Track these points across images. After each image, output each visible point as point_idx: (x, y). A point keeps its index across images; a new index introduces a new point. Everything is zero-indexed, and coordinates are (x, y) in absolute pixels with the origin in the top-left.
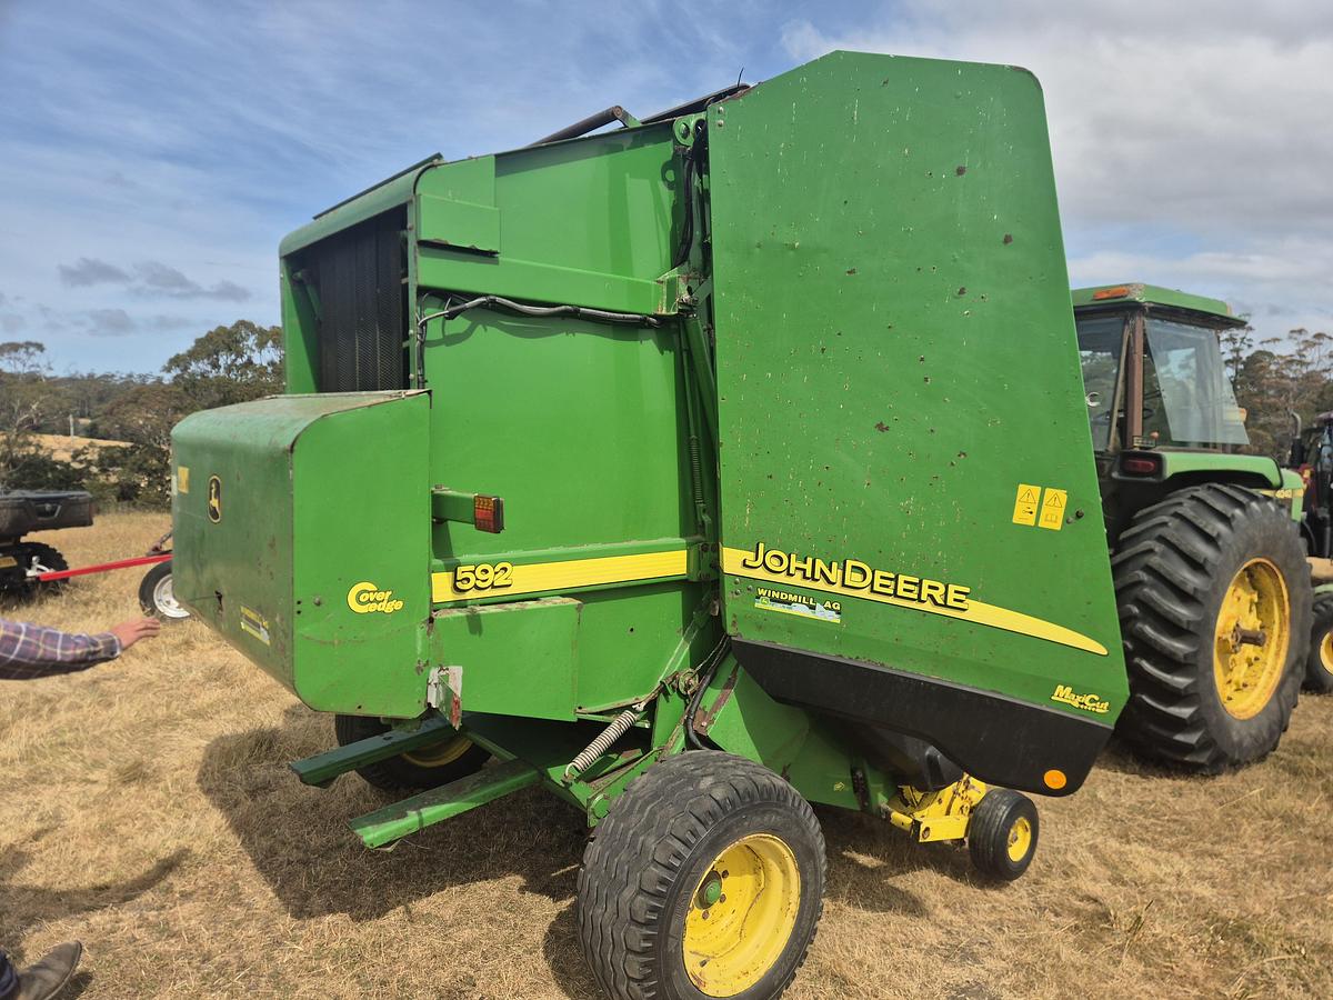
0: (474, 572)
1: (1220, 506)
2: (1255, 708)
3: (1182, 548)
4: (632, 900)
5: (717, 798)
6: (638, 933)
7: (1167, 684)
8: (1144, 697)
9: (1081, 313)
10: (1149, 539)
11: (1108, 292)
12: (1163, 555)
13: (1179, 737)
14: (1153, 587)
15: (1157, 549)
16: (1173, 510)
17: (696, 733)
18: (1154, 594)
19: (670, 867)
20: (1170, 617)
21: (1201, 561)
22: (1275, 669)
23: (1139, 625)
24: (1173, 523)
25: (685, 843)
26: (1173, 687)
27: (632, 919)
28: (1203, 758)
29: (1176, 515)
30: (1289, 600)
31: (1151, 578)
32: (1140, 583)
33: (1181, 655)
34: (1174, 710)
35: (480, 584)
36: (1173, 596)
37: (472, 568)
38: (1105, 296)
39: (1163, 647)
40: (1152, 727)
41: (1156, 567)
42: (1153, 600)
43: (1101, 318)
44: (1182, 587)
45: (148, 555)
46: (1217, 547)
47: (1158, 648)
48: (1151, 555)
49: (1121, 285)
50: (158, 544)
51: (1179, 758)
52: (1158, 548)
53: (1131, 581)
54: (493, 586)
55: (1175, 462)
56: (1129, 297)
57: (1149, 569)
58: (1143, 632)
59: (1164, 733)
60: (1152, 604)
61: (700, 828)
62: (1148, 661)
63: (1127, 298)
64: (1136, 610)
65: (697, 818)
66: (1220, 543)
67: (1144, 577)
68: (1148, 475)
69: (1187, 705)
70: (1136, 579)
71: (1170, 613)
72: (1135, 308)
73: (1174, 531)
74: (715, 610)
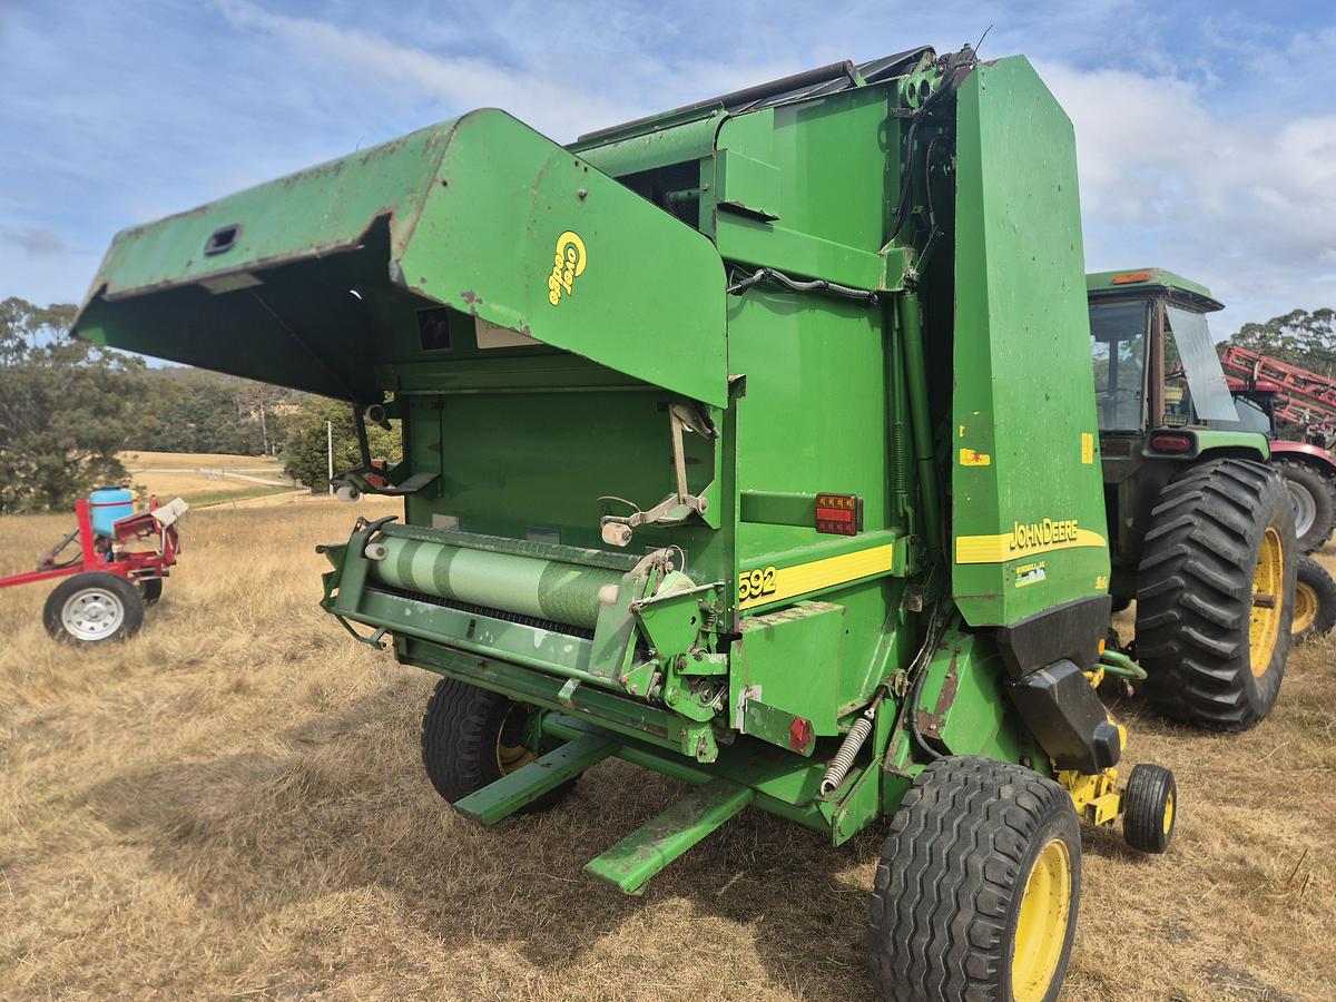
0: (749, 579)
1: (1244, 478)
2: (1262, 667)
3: (1222, 521)
4: (971, 926)
5: (1028, 808)
6: (983, 960)
7: (1214, 649)
8: (1190, 663)
9: (1095, 298)
10: (1185, 513)
11: (1128, 276)
12: (1202, 529)
13: (1219, 699)
14: (1196, 558)
15: (1196, 524)
16: (1203, 484)
17: (924, 737)
18: (1200, 565)
19: (1003, 886)
20: (1218, 587)
21: (1242, 533)
22: (1272, 629)
23: (1186, 595)
24: (1206, 497)
25: (1014, 859)
26: (1221, 652)
27: (972, 945)
28: (1237, 717)
29: (1206, 489)
30: (1283, 564)
31: (1194, 550)
32: (1185, 555)
33: (1230, 621)
34: (1218, 674)
35: (755, 592)
36: (1217, 566)
37: (748, 574)
38: (1127, 280)
39: (1212, 615)
40: (1194, 690)
41: (1198, 540)
42: (1199, 571)
43: (1121, 301)
44: (1227, 557)
45: (39, 570)
46: (1252, 519)
47: (1207, 617)
48: (1191, 528)
49: (1140, 270)
50: (50, 557)
51: (1215, 717)
52: (1197, 521)
53: (1175, 553)
54: (763, 594)
55: (1206, 439)
56: (1150, 282)
57: (1191, 541)
58: (1191, 602)
59: (1206, 696)
60: (1199, 575)
61: (1023, 841)
62: (1195, 628)
63: (1149, 283)
64: (1182, 582)
65: (1016, 830)
66: (1253, 515)
67: (1188, 549)
68: (1180, 452)
69: (1230, 668)
70: (1180, 552)
71: (1217, 582)
72: (1159, 291)
73: (1208, 503)
74: (916, 606)
